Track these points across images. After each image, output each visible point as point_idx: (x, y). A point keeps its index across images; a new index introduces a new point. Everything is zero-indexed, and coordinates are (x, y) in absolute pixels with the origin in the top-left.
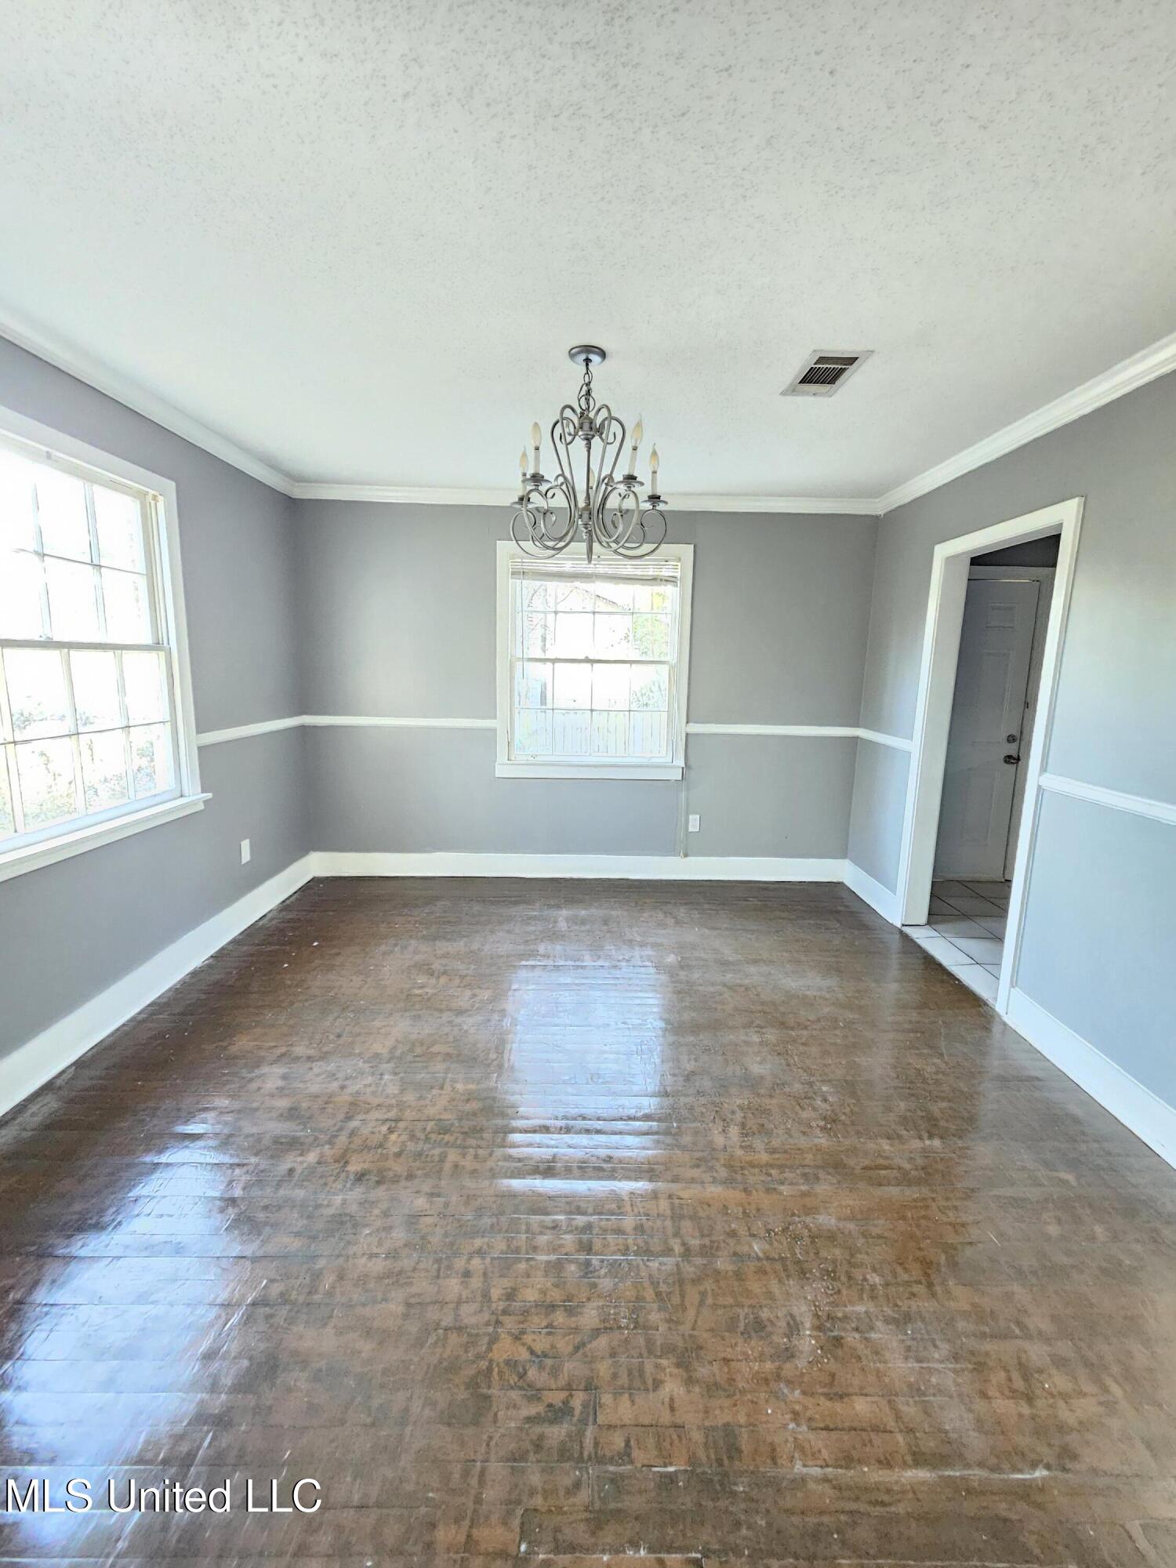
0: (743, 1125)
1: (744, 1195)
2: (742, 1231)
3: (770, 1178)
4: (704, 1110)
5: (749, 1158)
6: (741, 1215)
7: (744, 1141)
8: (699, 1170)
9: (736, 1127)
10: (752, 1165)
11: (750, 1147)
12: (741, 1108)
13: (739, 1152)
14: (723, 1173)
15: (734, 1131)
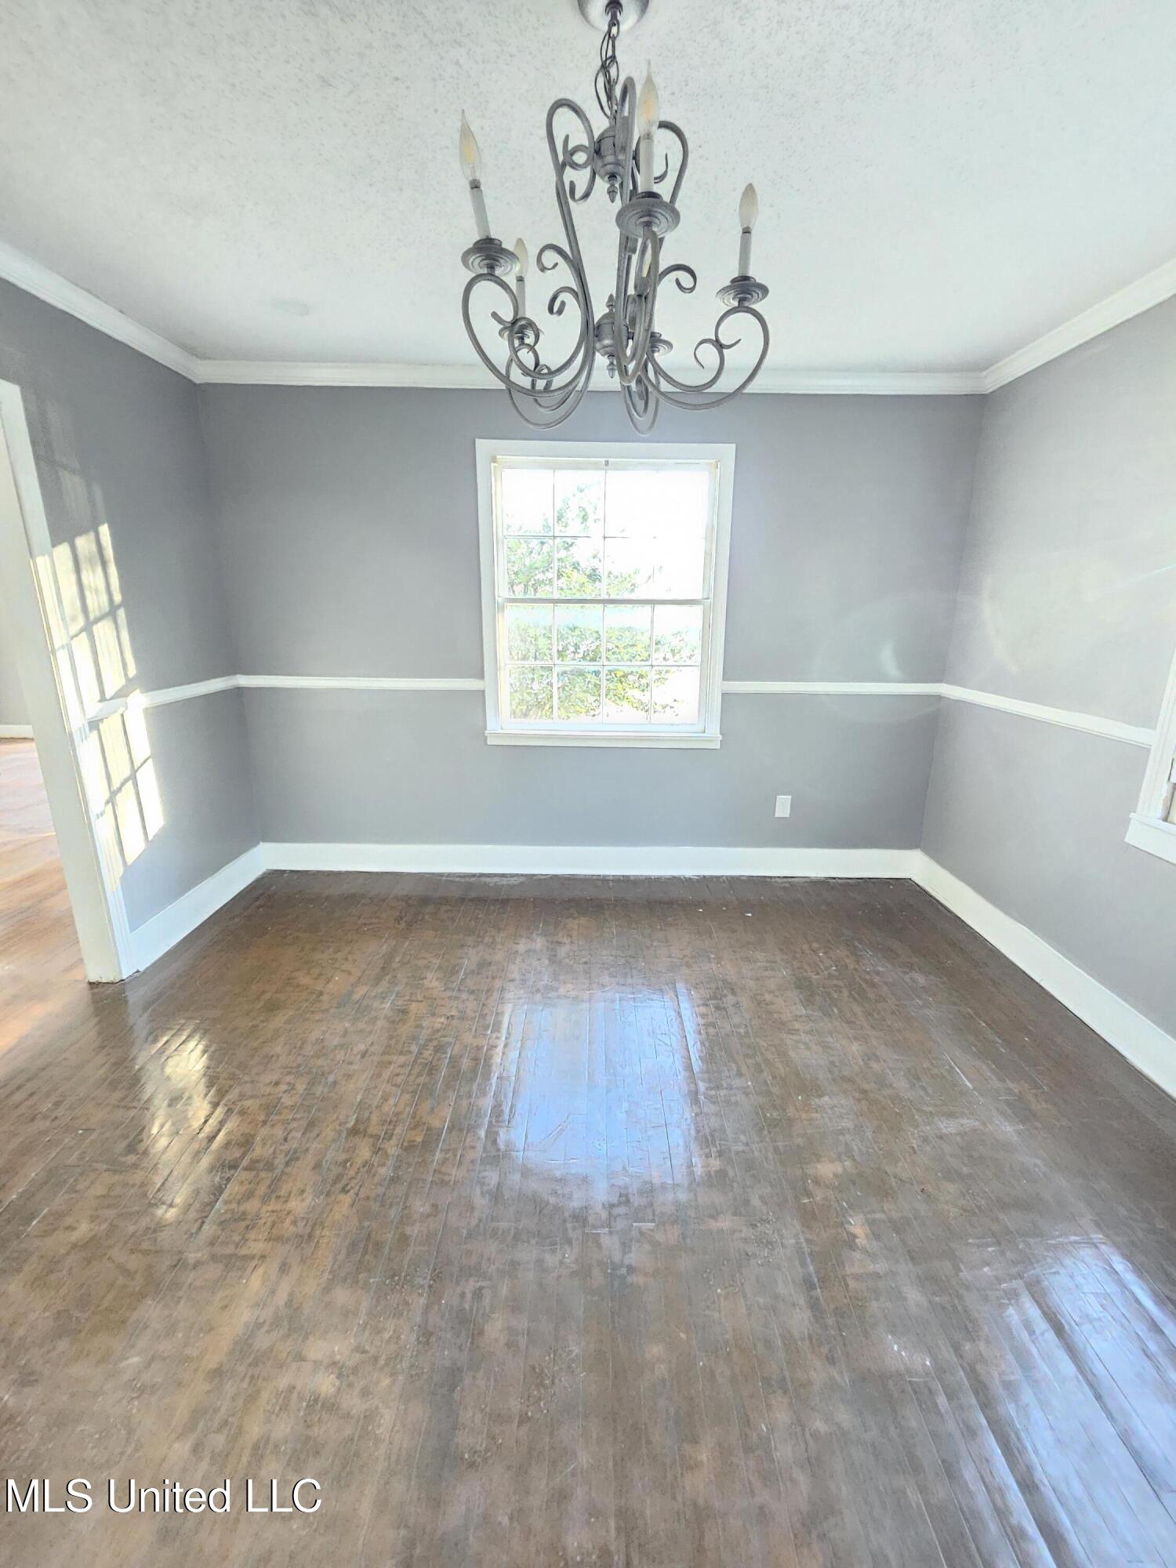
0: (330, 1406)
1: (213, 1365)
2: (166, 1347)
3: (216, 1425)
4: (386, 1336)
5: (265, 1395)
6: (188, 1351)
7: (301, 1398)
8: (281, 1303)
9: (332, 1390)
10: (252, 1398)
11: (284, 1407)
12: (370, 1416)
13: (283, 1381)
14: (263, 1341)
15: (326, 1384)
